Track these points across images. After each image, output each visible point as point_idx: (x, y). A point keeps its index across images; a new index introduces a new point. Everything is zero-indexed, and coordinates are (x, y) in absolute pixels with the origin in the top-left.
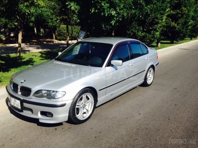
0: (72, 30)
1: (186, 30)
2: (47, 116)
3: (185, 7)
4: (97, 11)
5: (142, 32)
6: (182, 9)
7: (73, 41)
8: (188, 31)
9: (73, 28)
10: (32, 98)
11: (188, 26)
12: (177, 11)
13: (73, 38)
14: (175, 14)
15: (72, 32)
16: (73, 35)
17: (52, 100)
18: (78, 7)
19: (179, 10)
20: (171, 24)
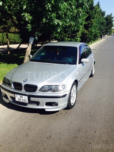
0: (3, 36)
1: (91, 36)
2: (52, 106)
3: (93, 19)
4: (47, 21)
5: (68, 38)
6: (92, 20)
7: (4, 46)
8: (92, 36)
9: (4, 35)
10: (38, 93)
11: (93, 33)
12: (88, 22)
13: (4, 43)
14: (86, 24)
15: (3, 39)
16: (4, 41)
17: (56, 92)
18: (30, 18)
19: (89, 21)
20: (84, 31)
